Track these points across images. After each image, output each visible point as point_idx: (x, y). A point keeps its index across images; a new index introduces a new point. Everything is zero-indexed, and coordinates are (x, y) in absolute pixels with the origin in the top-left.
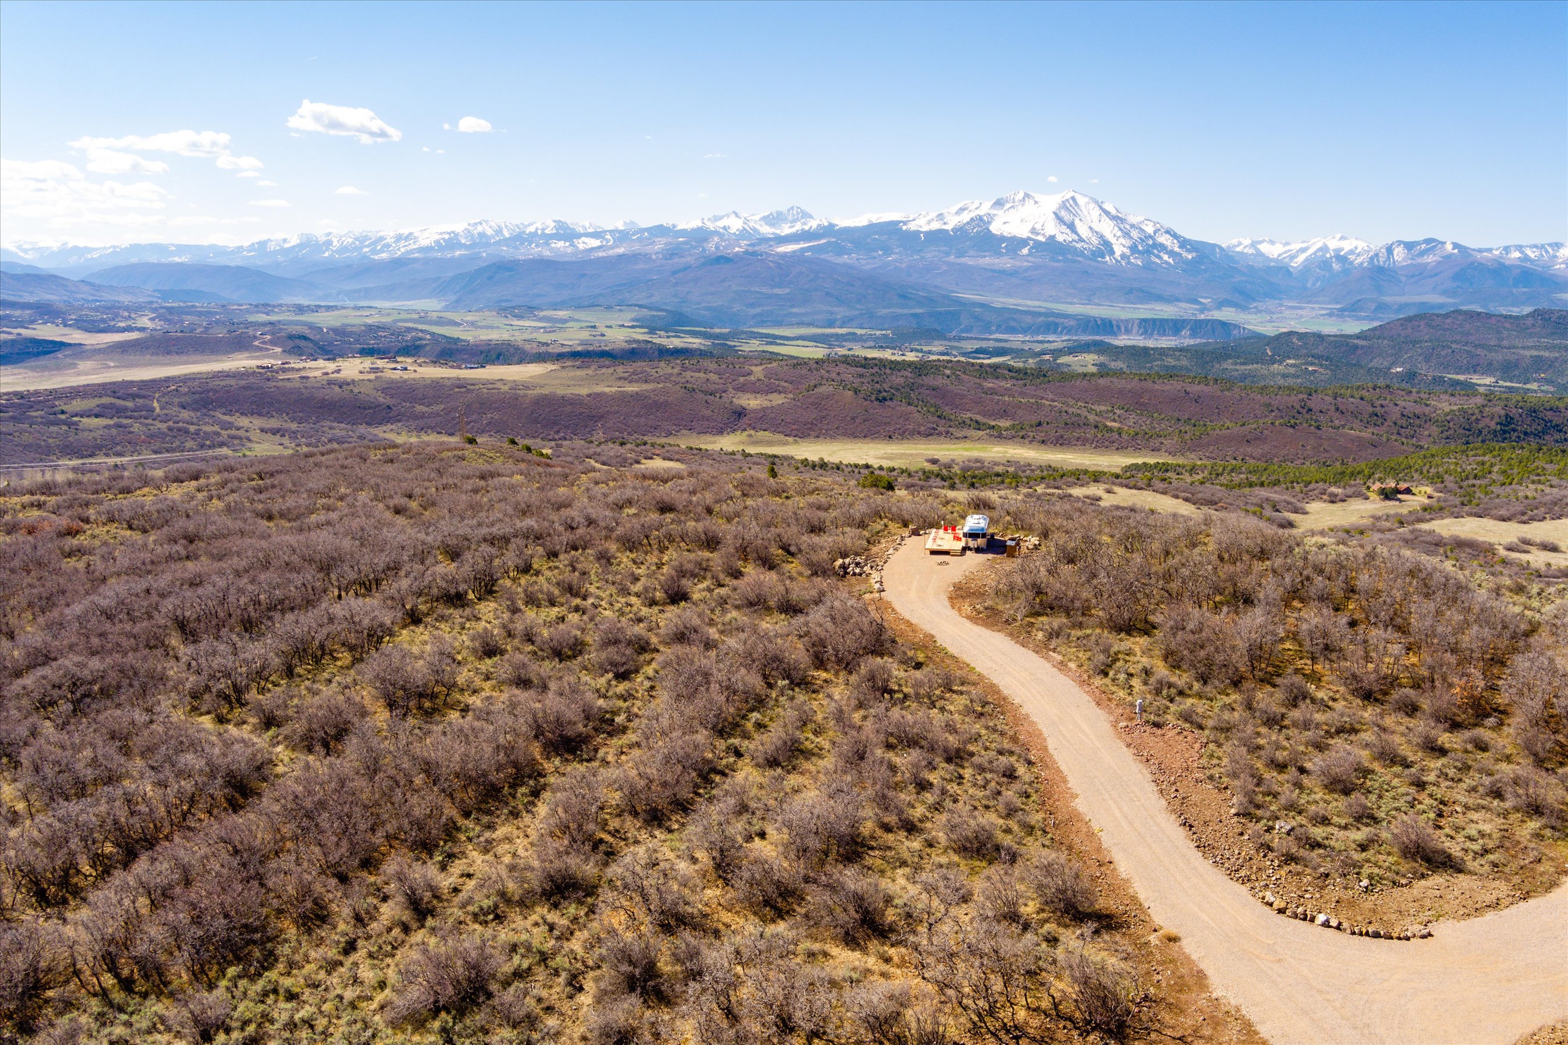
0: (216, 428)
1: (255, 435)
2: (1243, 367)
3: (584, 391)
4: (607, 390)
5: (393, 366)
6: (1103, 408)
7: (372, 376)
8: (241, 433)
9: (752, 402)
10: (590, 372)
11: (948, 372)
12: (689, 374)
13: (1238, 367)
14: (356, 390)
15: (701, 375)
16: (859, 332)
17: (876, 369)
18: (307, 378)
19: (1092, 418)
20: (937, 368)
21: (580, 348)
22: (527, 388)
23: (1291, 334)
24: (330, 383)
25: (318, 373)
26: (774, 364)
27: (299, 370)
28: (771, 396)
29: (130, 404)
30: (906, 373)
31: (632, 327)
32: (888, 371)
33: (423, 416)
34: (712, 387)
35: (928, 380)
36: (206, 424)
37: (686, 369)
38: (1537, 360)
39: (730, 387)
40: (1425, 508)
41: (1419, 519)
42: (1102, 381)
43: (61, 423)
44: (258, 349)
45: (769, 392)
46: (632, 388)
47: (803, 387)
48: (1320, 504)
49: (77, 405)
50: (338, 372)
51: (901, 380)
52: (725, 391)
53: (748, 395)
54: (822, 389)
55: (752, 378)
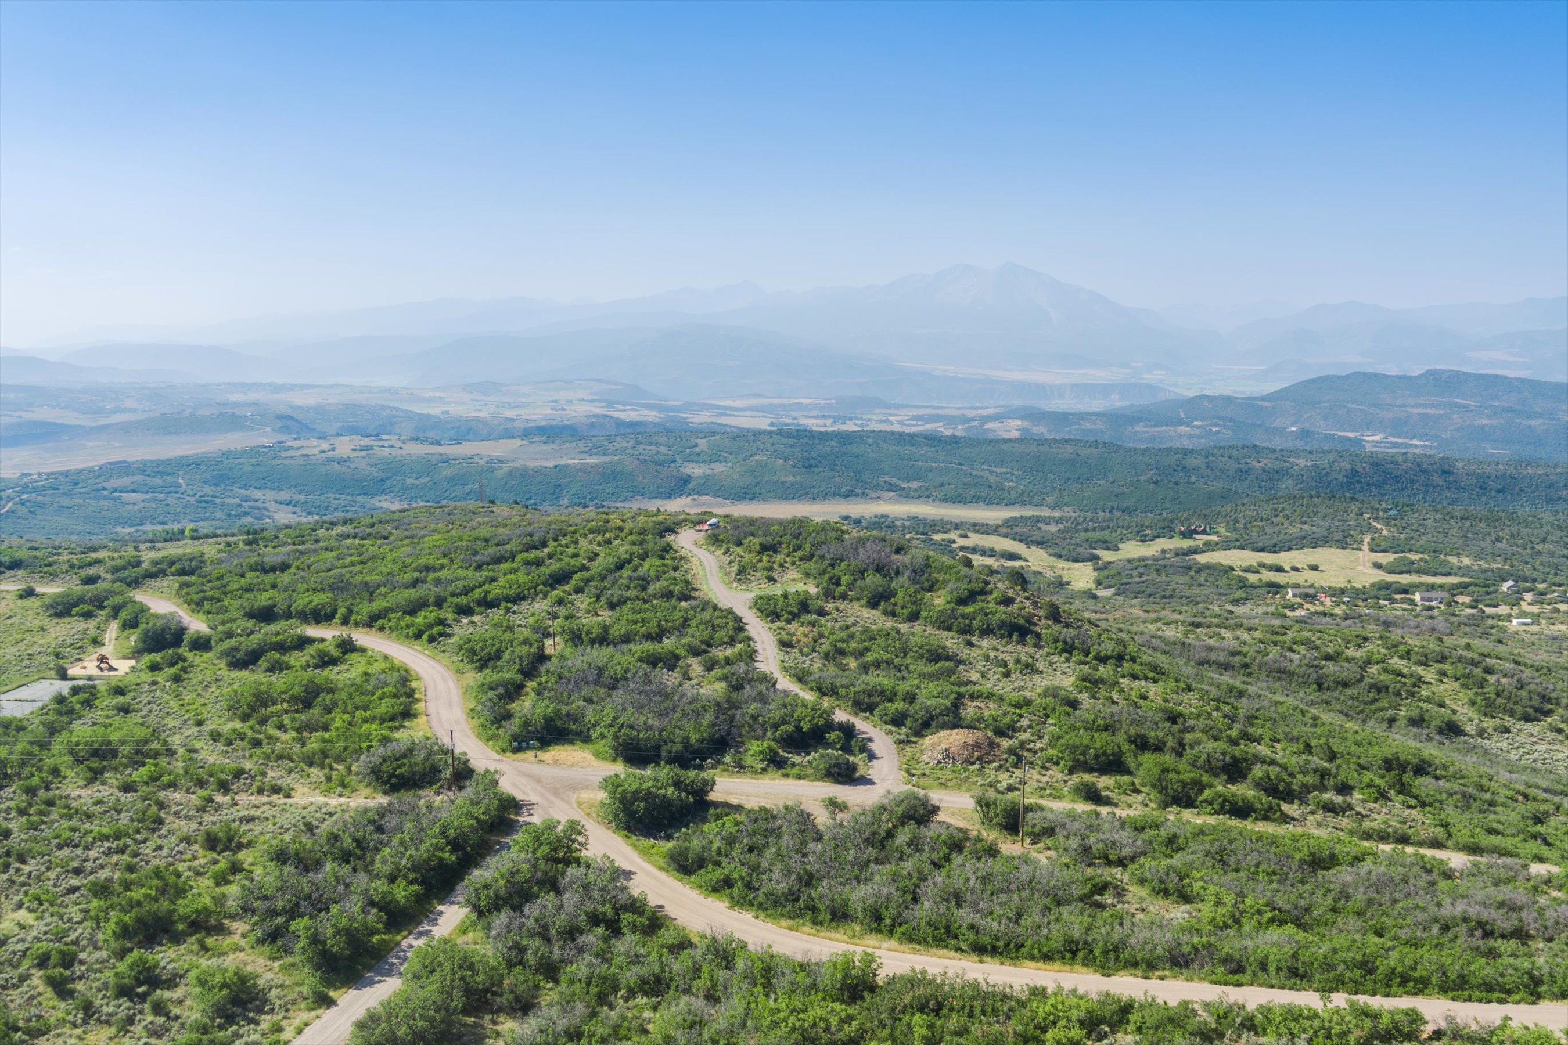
0: (237, 501)
1: (271, 506)
2: (1152, 430)
3: (551, 464)
4: (571, 462)
5: (381, 443)
6: (1004, 470)
7: (364, 453)
8: (259, 504)
9: (696, 471)
10: (555, 446)
11: (870, 441)
12: (641, 448)
13: (1149, 429)
14: (353, 466)
15: (653, 448)
16: (805, 401)
17: (806, 440)
18: (308, 456)
19: (992, 479)
20: (861, 437)
21: (543, 423)
22: (501, 462)
23: (1202, 397)
24: (329, 460)
25: (316, 451)
26: (717, 437)
27: (298, 449)
28: (713, 465)
29: (158, 481)
30: (834, 444)
31: (592, 401)
32: (816, 441)
33: (413, 487)
34: (662, 458)
35: (853, 448)
36: (228, 497)
37: (639, 443)
38: (1424, 417)
39: (678, 457)
40: (1208, 544)
41: (1195, 551)
42: (1004, 447)
43: (105, 498)
44: (253, 429)
45: (711, 462)
46: (592, 460)
47: (741, 457)
48: (1134, 543)
49: (114, 483)
50: (333, 450)
51: (828, 449)
52: (673, 462)
53: (693, 465)
54: (757, 458)
55: (697, 450)
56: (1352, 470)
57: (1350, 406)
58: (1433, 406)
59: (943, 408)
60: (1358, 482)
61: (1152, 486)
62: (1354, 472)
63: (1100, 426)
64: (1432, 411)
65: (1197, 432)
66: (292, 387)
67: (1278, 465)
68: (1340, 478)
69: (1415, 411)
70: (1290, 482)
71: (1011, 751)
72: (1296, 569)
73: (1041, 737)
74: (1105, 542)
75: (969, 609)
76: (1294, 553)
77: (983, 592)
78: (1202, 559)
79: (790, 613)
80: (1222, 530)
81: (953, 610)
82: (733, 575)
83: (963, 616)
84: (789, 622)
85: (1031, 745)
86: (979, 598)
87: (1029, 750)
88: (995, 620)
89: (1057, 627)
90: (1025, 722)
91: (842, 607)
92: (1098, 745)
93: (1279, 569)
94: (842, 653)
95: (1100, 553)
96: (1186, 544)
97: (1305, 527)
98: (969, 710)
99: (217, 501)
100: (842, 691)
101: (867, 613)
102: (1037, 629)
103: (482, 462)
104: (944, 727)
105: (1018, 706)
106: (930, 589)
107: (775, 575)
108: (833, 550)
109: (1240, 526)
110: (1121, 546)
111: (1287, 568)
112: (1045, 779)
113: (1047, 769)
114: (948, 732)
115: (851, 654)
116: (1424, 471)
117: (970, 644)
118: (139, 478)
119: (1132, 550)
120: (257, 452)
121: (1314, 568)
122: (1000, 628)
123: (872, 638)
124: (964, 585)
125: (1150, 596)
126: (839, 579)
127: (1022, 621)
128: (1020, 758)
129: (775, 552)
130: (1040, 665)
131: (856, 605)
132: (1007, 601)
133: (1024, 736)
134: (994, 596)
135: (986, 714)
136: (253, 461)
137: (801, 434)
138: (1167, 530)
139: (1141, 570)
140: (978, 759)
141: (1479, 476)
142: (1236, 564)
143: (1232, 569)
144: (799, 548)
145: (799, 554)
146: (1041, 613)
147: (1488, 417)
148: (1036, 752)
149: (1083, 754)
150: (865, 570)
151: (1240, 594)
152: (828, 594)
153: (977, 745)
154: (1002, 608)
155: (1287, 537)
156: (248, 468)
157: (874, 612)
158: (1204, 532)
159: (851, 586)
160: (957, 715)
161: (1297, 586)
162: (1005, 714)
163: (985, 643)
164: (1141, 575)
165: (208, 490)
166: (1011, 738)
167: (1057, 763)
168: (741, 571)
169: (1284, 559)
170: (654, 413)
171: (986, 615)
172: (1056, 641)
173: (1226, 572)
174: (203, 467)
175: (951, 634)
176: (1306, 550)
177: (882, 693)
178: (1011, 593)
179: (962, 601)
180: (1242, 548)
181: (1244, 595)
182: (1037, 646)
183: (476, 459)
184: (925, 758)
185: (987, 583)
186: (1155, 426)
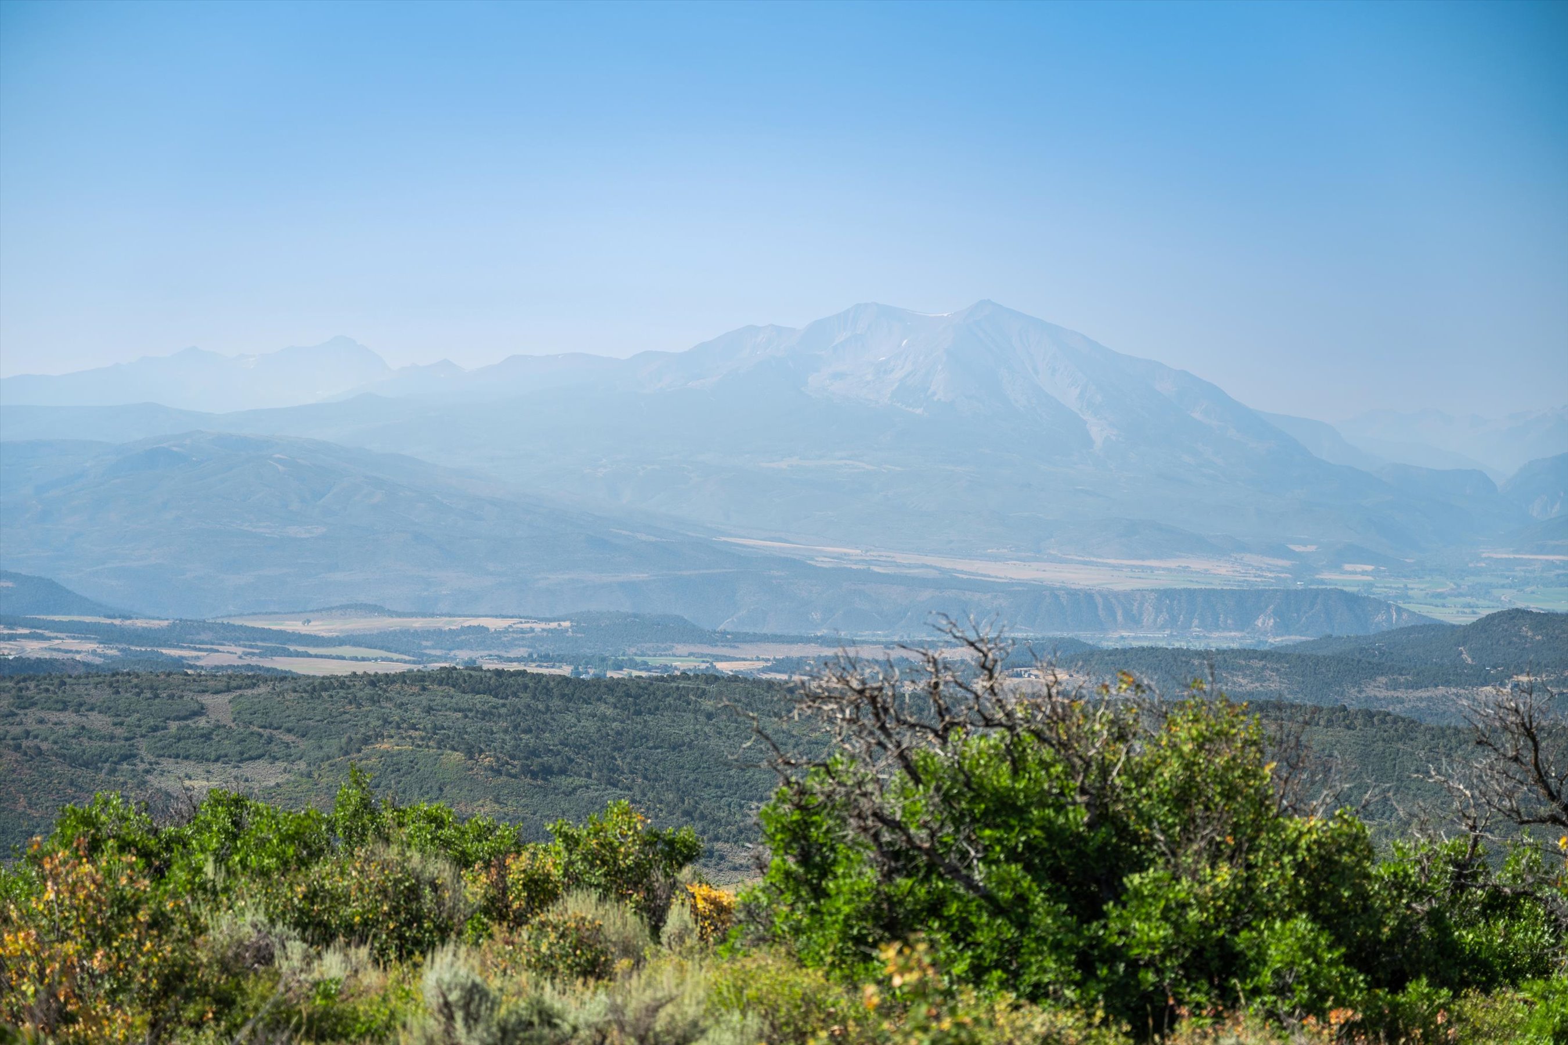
2: (1414, 694)
11: (709, 704)
13: (1400, 693)
15: (69, 718)
16: (494, 624)
17: (526, 698)
20: (682, 694)
23: (1516, 615)
26: (263, 689)
28: (248, 769)
32: (556, 703)
34: (94, 746)
35: (662, 724)
39: (143, 746)
45: (244, 758)
47: (332, 746)
51: (590, 726)
52: (127, 757)
53: (188, 767)
54: (385, 746)
55: (202, 722)
63: (1276, 684)
186: (1415, 686)
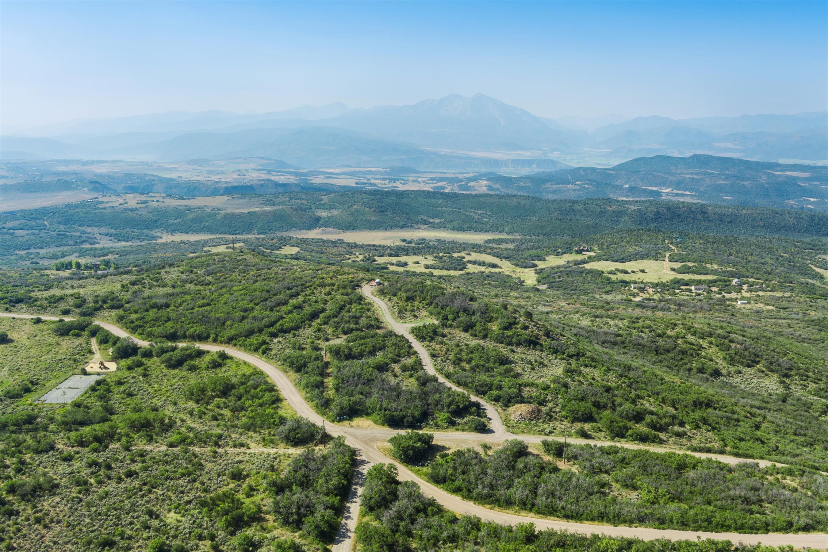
0: (78, 234)
1: (97, 236)
2: (555, 186)
3: (246, 211)
4: (256, 209)
5: (152, 199)
6: (482, 212)
7: (144, 205)
8: (91, 235)
9: (323, 214)
10: (246, 200)
11: (412, 196)
12: (293, 201)
13: (553, 186)
14: (139, 213)
15: (299, 201)
16: (373, 169)
17: (379, 196)
18: (113, 207)
19: (476, 217)
20: (407, 194)
21: (235, 184)
22: (219, 210)
23: (580, 168)
24: (126, 210)
25: (117, 204)
26: (332, 195)
27: (107, 202)
28: (331, 211)
29: (33, 223)
30: (394, 198)
31: (259, 170)
32: (385, 197)
33: (173, 224)
34: (304, 207)
35: (403, 201)
36: (74, 231)
37: (291, 198)
38: (692, 179)
39: (313, 206)
40: (590, 257)
41: (584, 262)
42: (482, 199)
43: (6, 233)
44: (77, 189)
45: (330, 209)
46: (267, 209)
47: (346, 206)
48: (553, 256)
49: (9, 224)
50: (126, 203)
51: (391, 201)
52: (311, 209)
53: (321, 210)
54: (355, 207)
55: (322, 202)
56: (657, 211)
57: (655, 173)
58: (696, 174)
59: (445, 173)
60: (660, 218)
61: (558, 222)
62: (658, 213)
63: (528, 184)
64: (696, 177)
65: (578, 187)
66: (92, 163)
67: (621, 209)
68: (651, 215)
69: (687, 176)
70: (626, 218)
71: (548, 414)
72: (634, 272)
73: (557, 405)
74: (539, 257)
75: (510, 333)
76: (632, 263)
77: (514, 323)
78: (588, 266)
79: (430, 337)
80: (596, 249)
81: (503, 333)
82: (396, 313)
83: (508, 337)
84: (430, 341)
85: (554, 410)
86: (513, 326)
87: (554, 412)
88: (522, 338)
89: (549, 340)
90: (549, 398)
91: (451, 331)
92: (582, 409)
93: (626, 272)
94: (460, 360)
95: (537, 262)
96: (579, 257)
97: (637, 248)
98: (526, 393)
99: (68, 234)
100: (470, 385)
101: (464, 335)
102: (540, 342)
103: (209, 210)
104: (517, 402)
105: (545, 389)
106: (490, 322)
107: (416, 313)
108: (440, 300)
109: (605, 247)
110: (546, 258)
111: (629, 271)
112: (563, 427)
113: (563, 421)
114: (519, 405)
115: (465, 361)
116: (692, 212)
117: (513, 351)
118: (22, 221)
119: (552, 261)
120: (85, 205)
121: (643, 271)
122: (524, 342)
123: (472, 352)
124: (505, 320)
125: (565, 289)
126: (447, 316)
127: (534, 339)
128: (551, 417)
129: (414, 300)
130: (546, 362)
131: (457, 330)
132: (526, 328)
133: (550, 405)
134: (520, 325)
135: (534, 395)
136: (84, 210)
137: (376, 193)
138: (569, 250)
139: (559, 274)
140: (535, 418)
141: (720, 215)
142: (605, 269)
143: (603, 272)
144: (424, 299)
145: (425, 302)
146: (541, 333)
147: (724, 180)
148: (556, 413)
149: (577, 414)
150: (459, 312)
151: (608, 288)
152: (444, 325)
153: (533, 412)
154: (524, 331)
155: (629, 254)
156: (82, 215)
157: (466, 334)
158: (587, 250)
159: (453, 320)
160: (522, 397)
161: (635, 282)
162: (540, 394)
163: (519, 350)
164: (559, 277)
165: (62, 227)
166: (545, 406)
167: (566, 418)
168: (400, 312)
169: (628, 266)
170: (293, 177)
171: (518, 335)
172: (550, 348)
173: (600, 274)
174: (57, 215)
175: (503, 345)
176: (638, 261)
177: (487, 385)
178: (527, 324)
179: (506, 328)
180: (607, 260)
181: (610, 289)
182: (542, 351)
183: (206, 209)
184: (512, 418)
185: (516, 318)
186: (556, 184)
